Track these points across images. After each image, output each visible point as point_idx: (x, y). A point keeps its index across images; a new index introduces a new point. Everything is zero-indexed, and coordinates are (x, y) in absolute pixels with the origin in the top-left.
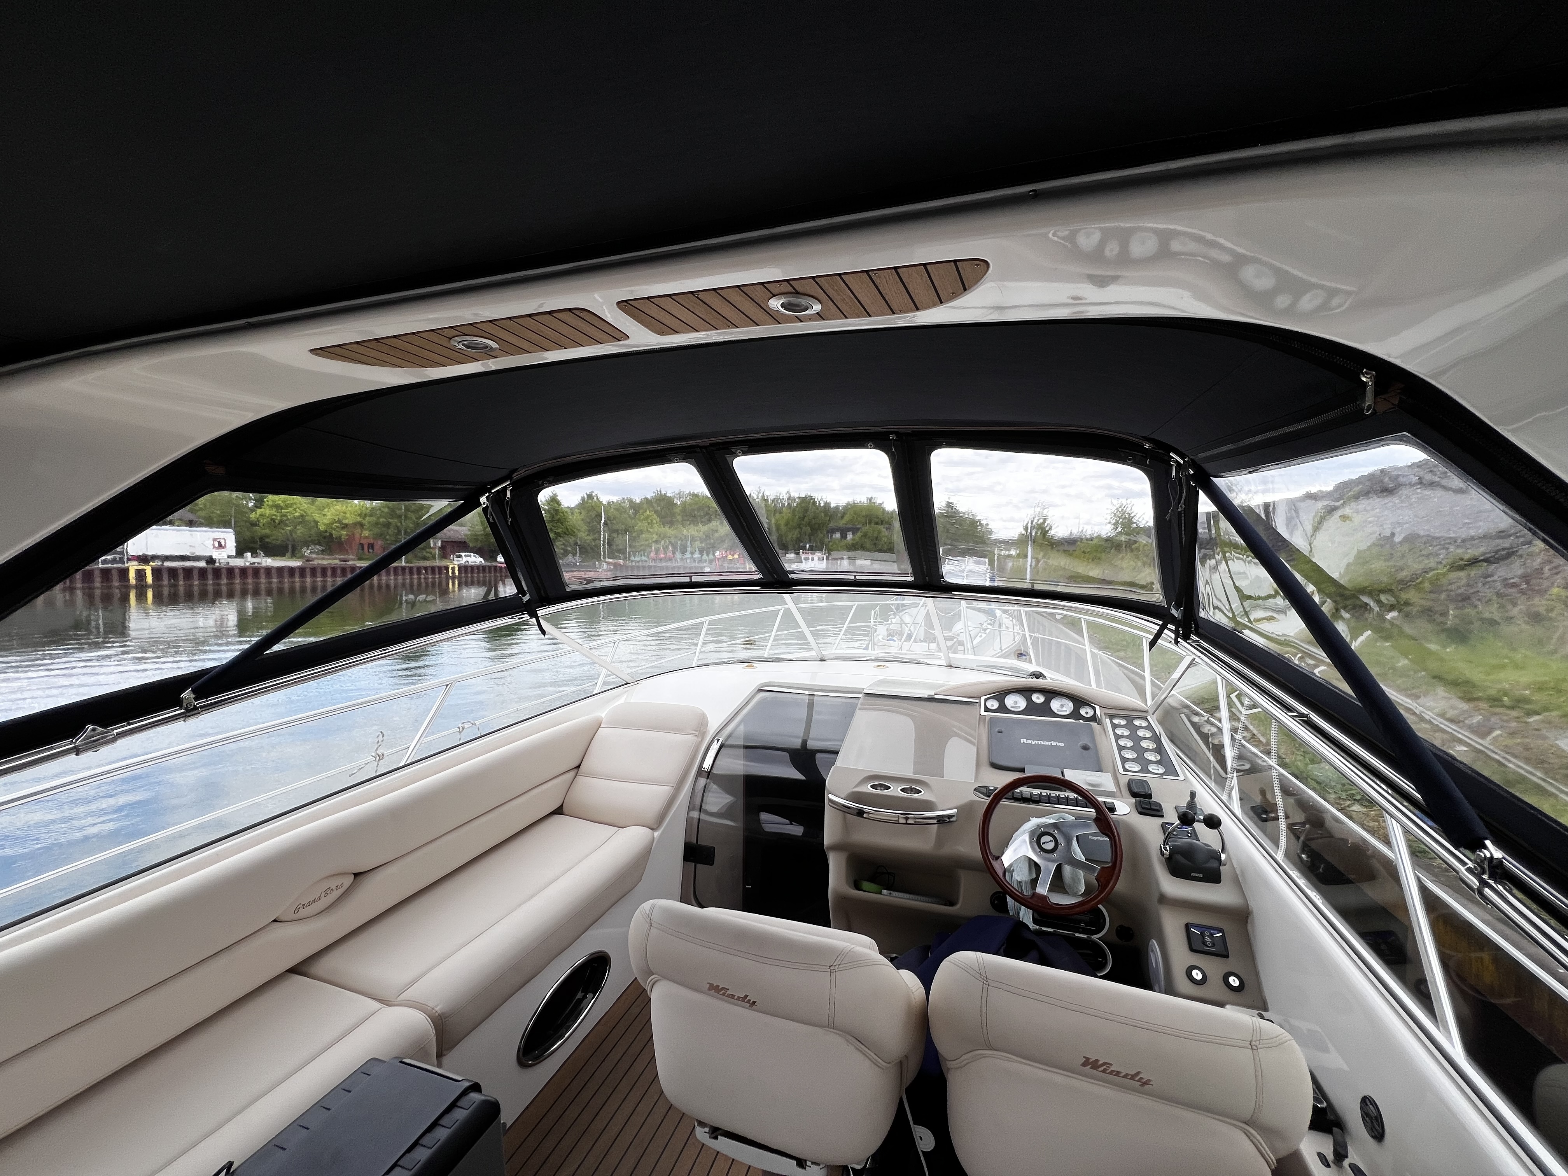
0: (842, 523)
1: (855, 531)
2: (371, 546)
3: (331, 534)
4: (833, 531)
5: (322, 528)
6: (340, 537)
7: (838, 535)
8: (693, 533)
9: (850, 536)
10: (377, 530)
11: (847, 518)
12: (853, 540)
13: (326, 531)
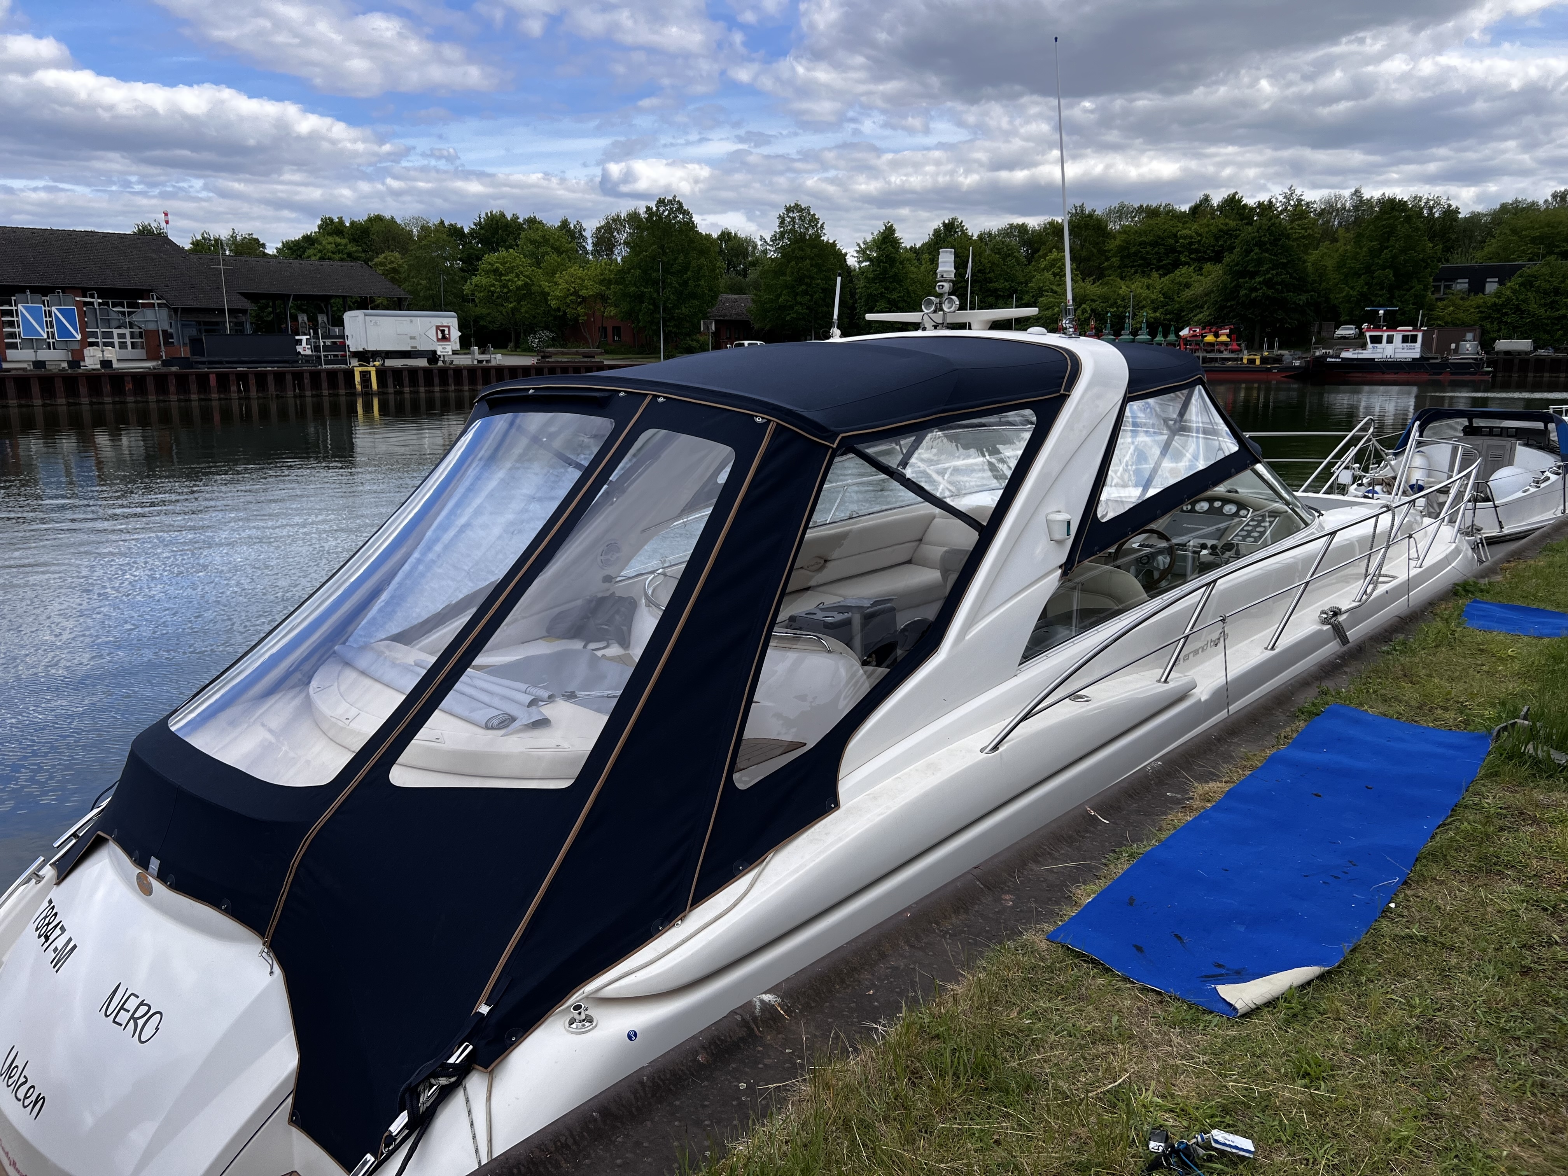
0: (1477, 258)
1: (1503, 274)
2: (617, 330)
3: (565, 313)
4: (1453, 275)
5: (554, 304)
6: (576, 319)
7: (1462, 285)
8: (1139, 291)
9: (1492, 286)
10: (625, 306)
11: (1492, 246)
12: (1498, 295)
13: (558, 309)
